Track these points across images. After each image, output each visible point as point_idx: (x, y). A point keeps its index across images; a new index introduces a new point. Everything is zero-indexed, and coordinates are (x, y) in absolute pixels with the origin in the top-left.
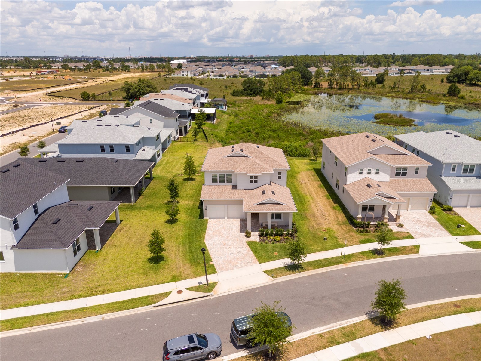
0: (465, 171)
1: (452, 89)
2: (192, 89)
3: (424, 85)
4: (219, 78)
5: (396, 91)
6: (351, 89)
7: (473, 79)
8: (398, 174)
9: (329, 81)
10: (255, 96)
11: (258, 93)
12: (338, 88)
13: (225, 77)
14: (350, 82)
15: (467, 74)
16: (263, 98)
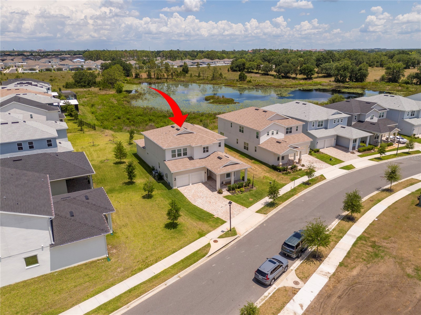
0: (319, 126)
1: (241, 76)
2: (36, 83)
3: (221, 74)
4: (30, 72)
5: (202, 79)
6: (167, 78)
7: (249, 68)
8: (287, 133)
9: (147, 73)
10: (89, 88)
11: (92, 84)
12: (156, 78)
13: (37, 71)
14: (165, 73)
15: (244, 64)
16: (100, 89)
